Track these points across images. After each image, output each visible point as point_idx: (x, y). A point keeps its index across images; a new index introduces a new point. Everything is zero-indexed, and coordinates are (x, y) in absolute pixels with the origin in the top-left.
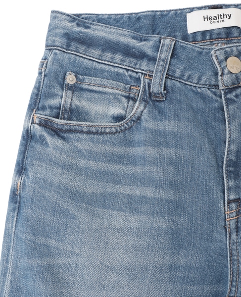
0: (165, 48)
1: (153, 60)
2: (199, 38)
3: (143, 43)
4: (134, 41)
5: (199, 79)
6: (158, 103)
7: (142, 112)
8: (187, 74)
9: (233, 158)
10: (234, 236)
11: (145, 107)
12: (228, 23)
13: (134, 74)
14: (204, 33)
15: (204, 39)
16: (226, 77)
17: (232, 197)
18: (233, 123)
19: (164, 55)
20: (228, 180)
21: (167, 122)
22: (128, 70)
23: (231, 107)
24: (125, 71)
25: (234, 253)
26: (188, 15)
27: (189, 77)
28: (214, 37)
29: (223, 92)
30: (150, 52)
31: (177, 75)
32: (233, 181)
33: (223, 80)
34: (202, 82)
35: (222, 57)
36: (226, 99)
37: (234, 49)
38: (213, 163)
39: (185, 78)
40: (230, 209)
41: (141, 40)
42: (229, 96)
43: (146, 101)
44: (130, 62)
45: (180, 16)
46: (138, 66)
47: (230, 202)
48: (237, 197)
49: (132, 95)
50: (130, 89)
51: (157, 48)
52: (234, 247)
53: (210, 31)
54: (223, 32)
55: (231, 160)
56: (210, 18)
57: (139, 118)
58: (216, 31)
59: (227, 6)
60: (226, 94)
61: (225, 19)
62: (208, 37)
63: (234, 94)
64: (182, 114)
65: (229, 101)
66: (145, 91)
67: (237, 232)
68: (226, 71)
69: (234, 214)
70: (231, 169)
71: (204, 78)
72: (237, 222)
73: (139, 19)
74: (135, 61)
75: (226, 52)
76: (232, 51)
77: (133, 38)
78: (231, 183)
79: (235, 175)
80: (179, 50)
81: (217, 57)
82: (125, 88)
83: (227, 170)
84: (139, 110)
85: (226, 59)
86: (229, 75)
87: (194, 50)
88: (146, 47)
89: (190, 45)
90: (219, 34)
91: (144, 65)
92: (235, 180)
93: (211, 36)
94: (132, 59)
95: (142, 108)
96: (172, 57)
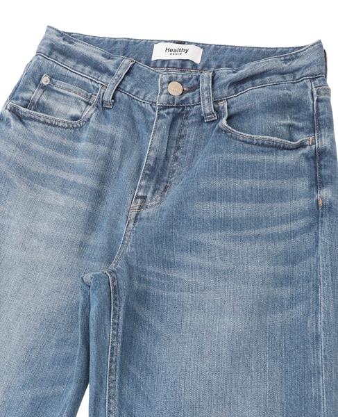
0: (123, 66)
1: (111, 74)
2: (159, 64)
3: (110, 60)
4: (103, 58)
5: (145, 96)
6: (107, 111)
7: (92, 114)
8: (135, 90)
9: (152, 163)
10: (131, 225)
11: (95, 111)
12: (184, 56)
13: (96, 85)
14: (163, 61)
15: (162, 67)
16: (163, 96)
17: (140, 194)
18: (157, 134)
19: (121, 72)
20: (142, 180)
21: (109, 126)
22: (92, 81)
23: (160, 121)
24: (90, 81)
25: (127, 238)
26: (155, 45)
27: (138, 93)
28: (171, 66)
29: (157, 108)
30: (111, 68)
31: (127, 90)
32: (146, 181)
33: (160, 98)
34: (146, 99)
35: (166, 80)
36: (158, 114)
37: (180, 76)
38: (135, 164)
39: (134, 93)
40: (136, 203)
41: (109, 58)
42: (162, 112)
43: (97, 107)
44: (95, 74)
45: (149, 45)
46: (99, 79)
47: (138, 197)
48: (145, 194)
49: (91, 102)
50: (91, 96)
51: (117, 65)
52: (128, 234)
53: (169, 61)
54: (179, 63)
55: (149, 165)
56: (171, 50)
57: (89, 120)
58: (172, 61)
59: (189, 43)
60: (160, 110)
61: (183, 53)
62: (166, 66)
63: (166, 111)
64: (122, 122)
65: (160, 116)
66: (99, 99)
67: (135, 222)
68: (165, 91)
69: (137, 208)
70: (148, 172)
71: (149, 96)
72: (137, 214)
73: (116, 42)
74: (99, 74)
75: (171, 78)
76: (177, 78)
77: (103, 56)
78: (144, 183)
79: (150, 178)
80: (135, 70)
81: (162, 80)
82: (87, 95)
83: (144, 172)
84: (90, 113)
85: (169, 82)
86: (167, 96)
87: (148, 72)
88: (110, 64)
89: (146, 68)
90: (175, 64)
91: (104, 78)
92: (148, 181)
93: (168, 64)
94: (97, 72)
95: (92, 111)
96: (127, 74)
